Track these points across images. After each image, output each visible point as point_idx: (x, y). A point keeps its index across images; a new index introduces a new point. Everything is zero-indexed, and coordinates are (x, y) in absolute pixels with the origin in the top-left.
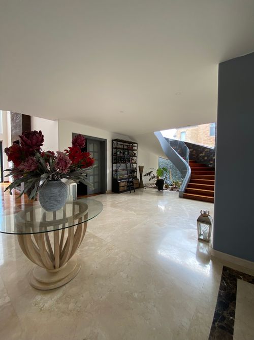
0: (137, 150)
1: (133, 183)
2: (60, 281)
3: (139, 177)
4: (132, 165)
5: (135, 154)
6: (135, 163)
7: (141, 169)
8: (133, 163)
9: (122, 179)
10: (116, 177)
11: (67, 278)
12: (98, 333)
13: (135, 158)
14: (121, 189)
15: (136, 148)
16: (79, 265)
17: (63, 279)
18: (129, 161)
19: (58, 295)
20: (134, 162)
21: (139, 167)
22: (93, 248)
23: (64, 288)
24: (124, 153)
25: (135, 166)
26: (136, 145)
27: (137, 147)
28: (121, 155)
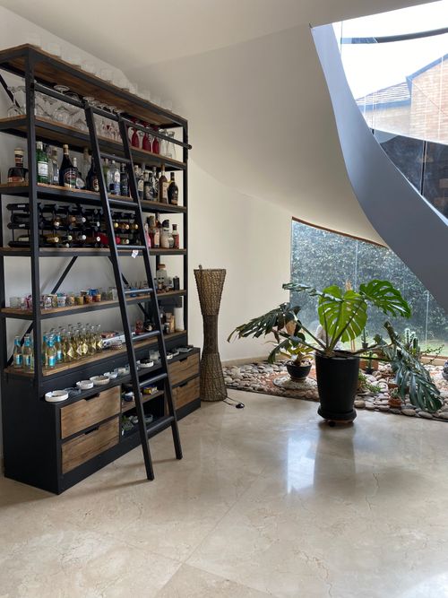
0: (183, 167)
1: (163, 384)
3: (196, 339)
4: (152, 259)
5: (173, 188)
6: (174, 249)
7: (210, 285)
8: (160, 250)
9: (84, 373)
10: (29, 359)
13: (176, 219)
14: (72, 454)
15: (176, 153)
18: (137, 237)
20: (167, 241)
21: (200, 274)
24: (94, 175)
25: (172, 266)
26: (178, 133)
27: (186, 148)
28: (75, 187)
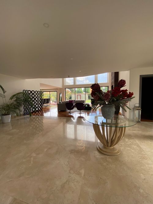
2: (106, 152)
11: (109, 153)
12: (107, 182)
16: (118, 152)
17: (107, 152)
19: (103, 156)
22: (133, 151)
23: (106, 156)
